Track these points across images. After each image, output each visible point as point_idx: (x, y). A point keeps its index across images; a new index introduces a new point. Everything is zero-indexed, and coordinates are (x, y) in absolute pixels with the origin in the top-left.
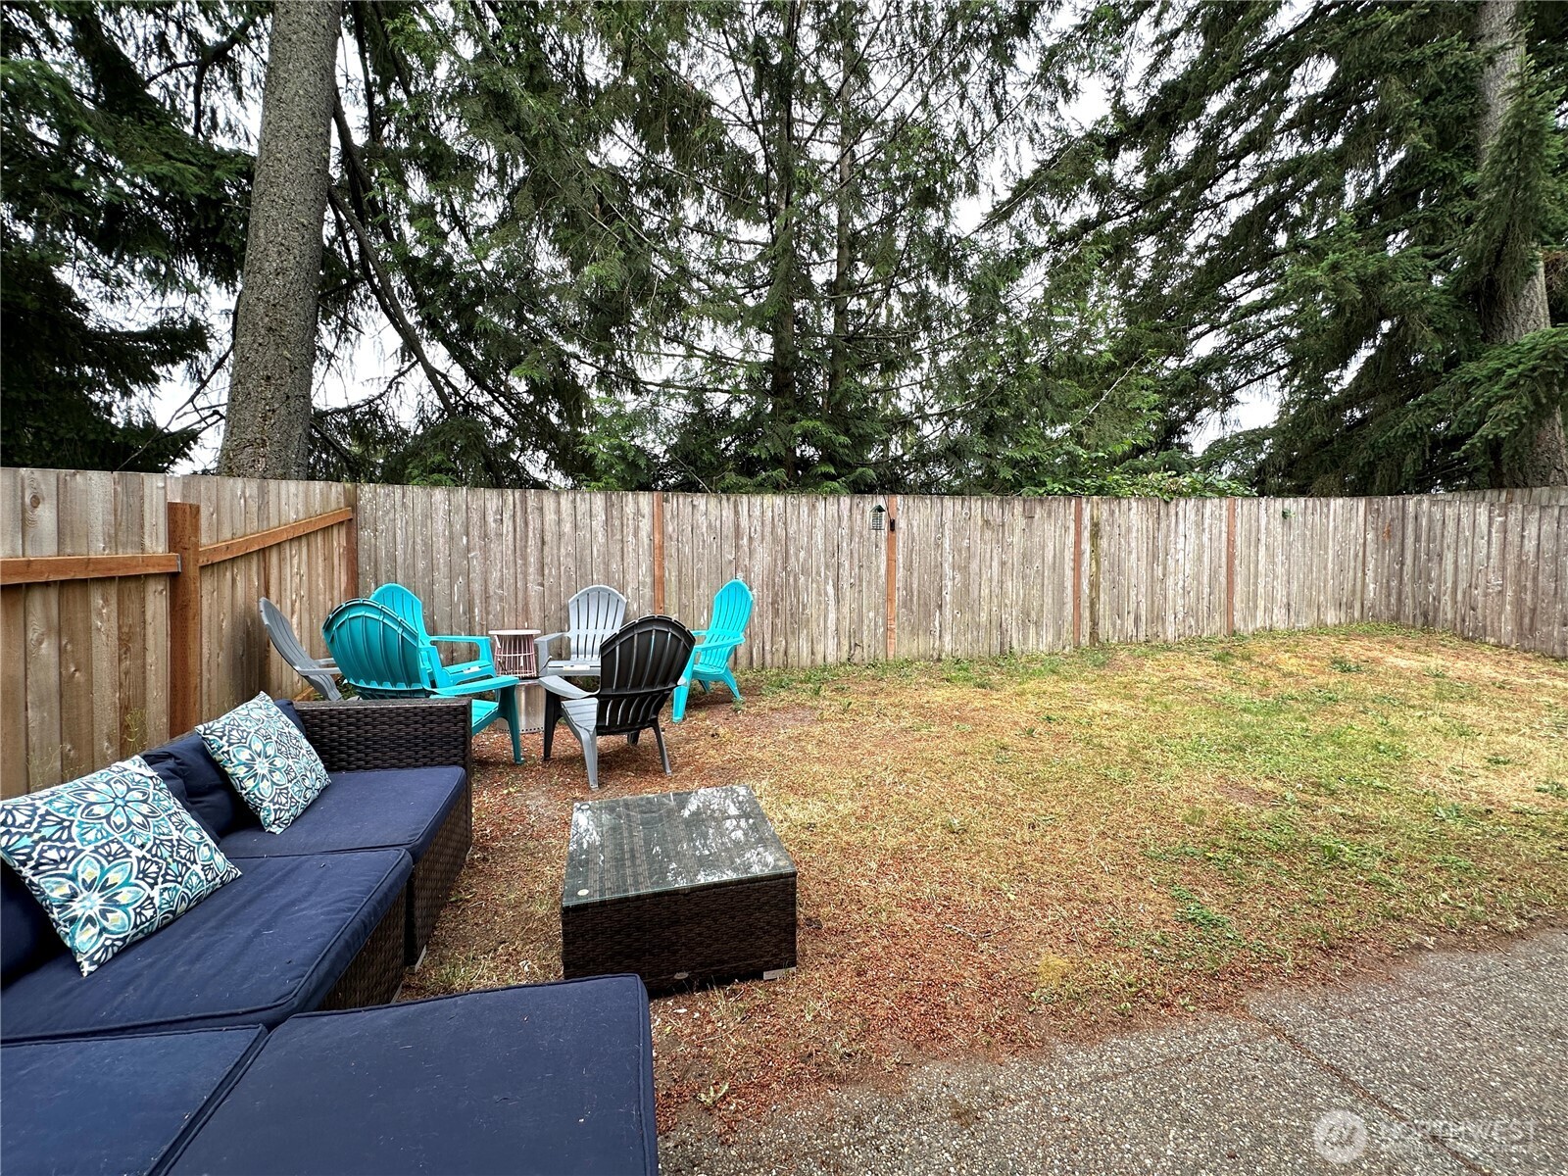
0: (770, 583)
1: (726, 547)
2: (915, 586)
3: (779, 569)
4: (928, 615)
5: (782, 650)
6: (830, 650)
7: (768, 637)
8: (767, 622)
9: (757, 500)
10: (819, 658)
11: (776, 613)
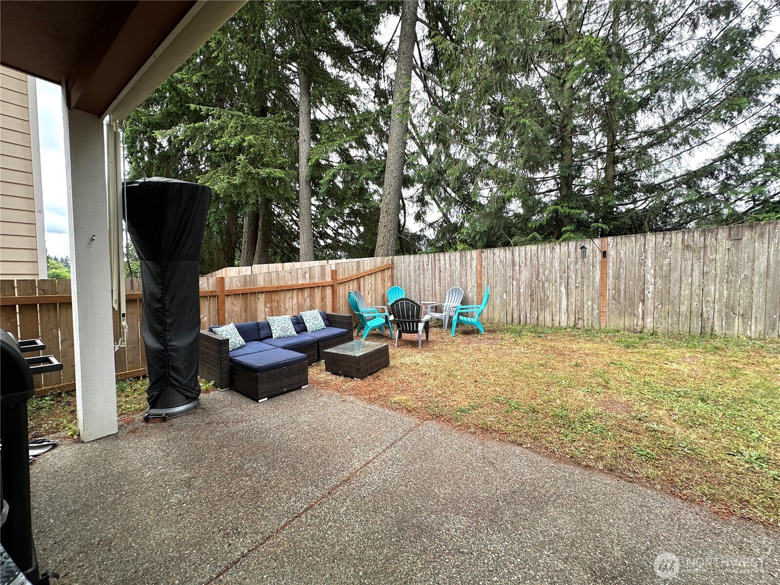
0: (530, 286)
1: (508, 270)
2: (622, 288)
3: (534, 279)
4: (632, 305)
5: (536, 317)
6: (563, 320)
7: (528, 311)
8: (528, 304)
9: (523, 248)
10: (556, 323)
11: (532, 300)
